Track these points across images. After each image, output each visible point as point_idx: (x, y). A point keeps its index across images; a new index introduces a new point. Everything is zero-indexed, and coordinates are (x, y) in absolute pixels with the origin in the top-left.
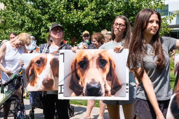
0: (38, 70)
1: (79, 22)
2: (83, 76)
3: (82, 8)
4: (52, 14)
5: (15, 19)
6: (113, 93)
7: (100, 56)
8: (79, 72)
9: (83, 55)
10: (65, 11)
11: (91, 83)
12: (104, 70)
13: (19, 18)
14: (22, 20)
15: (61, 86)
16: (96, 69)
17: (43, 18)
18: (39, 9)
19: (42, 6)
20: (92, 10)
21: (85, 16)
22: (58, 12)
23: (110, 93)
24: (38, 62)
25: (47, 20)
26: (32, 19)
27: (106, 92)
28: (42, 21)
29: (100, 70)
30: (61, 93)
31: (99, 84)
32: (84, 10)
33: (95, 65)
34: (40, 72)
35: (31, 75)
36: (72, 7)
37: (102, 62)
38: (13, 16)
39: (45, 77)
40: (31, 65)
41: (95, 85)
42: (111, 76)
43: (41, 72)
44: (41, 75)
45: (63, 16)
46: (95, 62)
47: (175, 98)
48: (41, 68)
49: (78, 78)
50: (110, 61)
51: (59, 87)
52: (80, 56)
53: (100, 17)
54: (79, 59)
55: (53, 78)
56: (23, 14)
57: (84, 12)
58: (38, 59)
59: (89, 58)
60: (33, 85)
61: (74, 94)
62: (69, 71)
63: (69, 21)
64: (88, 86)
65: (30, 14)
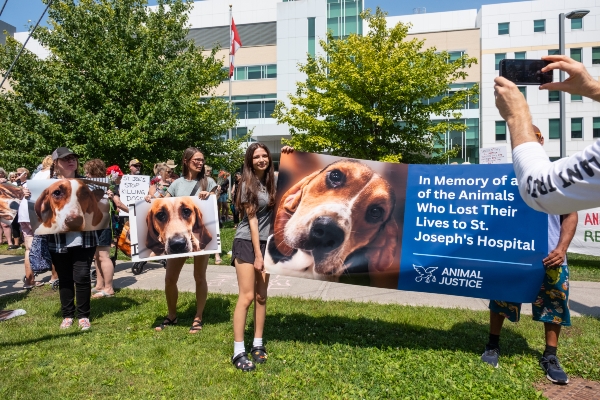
0: (58, 204)
1: (122, 145)
2: (163, 230)
3: (128, 126)
4: (81, 133)
5: (17, 136)
6: (203, 247)
7: (183, 205)
8: (157, 226)
9: (161, 205)
10: (102, 129)
11: (174, 237)
12: (189, 221)
13: (24, 135)
14: (29, 139)
15: (134, 245)
16: (179, 221)
17: (67, 137)
18: (58, 122)
19: (63, 119)
20: (142, 130)
21: (132, 138)
22: (91, 130)
23: (198, 247)
24: (57, 193)
25: (72, 140)
26: (48, 138)
27: (194, 247)
28: (64, 141)
29: (184, 222)
30: (136, 254)
31: (185, 239)
32: (130, 130)
33: (178, 216)
34: (61, 207)
35: (44, 212)
36: (112, 124)
37: (185, 212)
38: (13, 131)
39: (69, 214)
40: (43, 197)
41: (180, 240)
42: (199, 228)
43: (63, 207)
44: (62, 211)
45: (99, 136)
46: (177, 213)
47: (272, 239)
48: (62, 202)
49: (157, 234)
50: (195, 209)
51: (132, 248)
52: (157, 206)
53: (155, 140)
54: (156, 211)
55: (82, 214)
56: (30, 129)
57: (131, 133)
58: (57, 187)
59: (170, 208)
60: (50, 226)
61: (153, 253)
62: (144, 228)
63: (109, 144)
64: (170, 241)
65: (44, 130)
